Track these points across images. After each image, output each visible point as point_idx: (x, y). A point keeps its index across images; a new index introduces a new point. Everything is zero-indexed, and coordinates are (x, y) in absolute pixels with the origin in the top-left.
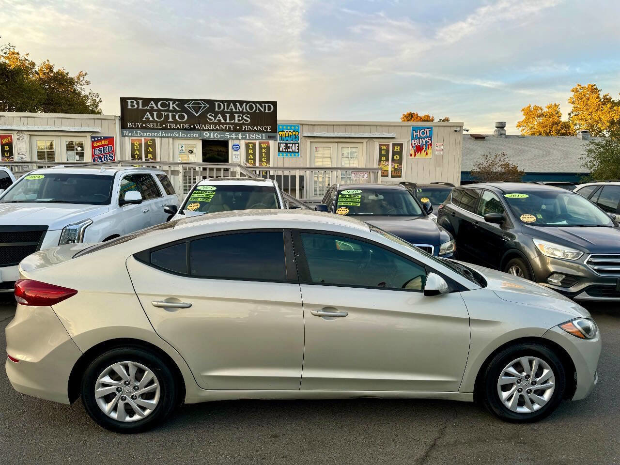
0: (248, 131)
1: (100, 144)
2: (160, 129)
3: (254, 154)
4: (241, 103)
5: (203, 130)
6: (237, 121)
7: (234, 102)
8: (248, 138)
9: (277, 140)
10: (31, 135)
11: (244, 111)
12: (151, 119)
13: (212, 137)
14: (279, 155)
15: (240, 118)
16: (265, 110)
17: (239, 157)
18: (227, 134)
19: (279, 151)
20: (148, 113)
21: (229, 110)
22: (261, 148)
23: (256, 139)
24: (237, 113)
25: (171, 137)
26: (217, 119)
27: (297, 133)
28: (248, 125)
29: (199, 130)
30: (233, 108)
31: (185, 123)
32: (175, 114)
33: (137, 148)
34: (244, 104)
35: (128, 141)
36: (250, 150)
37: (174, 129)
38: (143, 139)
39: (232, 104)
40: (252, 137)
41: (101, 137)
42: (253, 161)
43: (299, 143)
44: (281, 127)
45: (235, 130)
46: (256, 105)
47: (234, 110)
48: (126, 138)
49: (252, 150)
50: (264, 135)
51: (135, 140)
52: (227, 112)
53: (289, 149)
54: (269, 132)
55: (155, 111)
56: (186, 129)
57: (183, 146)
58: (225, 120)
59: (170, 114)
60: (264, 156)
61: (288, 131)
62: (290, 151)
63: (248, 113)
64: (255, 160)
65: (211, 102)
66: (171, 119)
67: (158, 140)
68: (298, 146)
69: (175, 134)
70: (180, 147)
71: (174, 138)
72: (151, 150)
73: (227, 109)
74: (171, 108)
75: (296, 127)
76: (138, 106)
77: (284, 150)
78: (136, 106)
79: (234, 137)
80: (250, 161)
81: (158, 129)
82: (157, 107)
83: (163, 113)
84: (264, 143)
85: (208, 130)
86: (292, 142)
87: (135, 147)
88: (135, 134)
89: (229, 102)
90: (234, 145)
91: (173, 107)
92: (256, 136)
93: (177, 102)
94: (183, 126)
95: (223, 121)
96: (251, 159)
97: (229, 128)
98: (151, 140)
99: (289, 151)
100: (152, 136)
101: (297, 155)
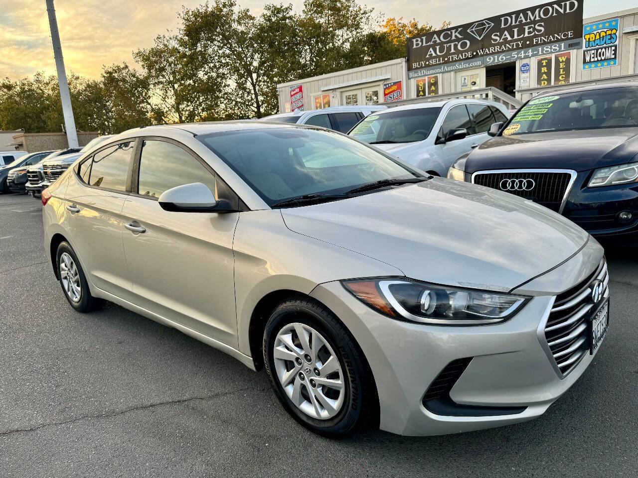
0: (541, 44)
1: (391, 90)
2: (443, 63)
3: (548, 74)
4: (533, 10)
5: (487, 55)
6: (526, 35)
7: (524, 12)
8: (540, 53)
9: (581, 48)
10: (342, 92)
11: (537, 18)
12: (434, 55)
13: (496, 61)
14: (584, 68)
15: (531, 30)
16: (565, 10)
17: (528, 80)
18: (514, 54)
19: (585, 62)
20: (431, 49)
21: (517, 23)
22: (558, 62)
23: (551, 53)
24: (526, 24)
25: (452, 71)
26: (503, 37)
27: (614, 31)
28: (541, 35)
29: (482, 56)
30: (523, 19)
31: (467, 51)
32: (457, 43)
33: (421, 88)
34: (537, 10)
35: (413, 83)
36: (543, 69)
37: (456, 61)
38: (426, 78)
39: (521, 15)
40: (546, 51)
41: (391, 83)
42: (546, 82)
43: (616, 46)
44: (588, 29)
45: (525, 47)
46: (553, 8)
47: (524, 21)
48: (412, 80)
49: (546, 68)
50: (563, 45)
51: (420, 81)
52: (515, 27)
53: (600, 56)
54: (571, 39)
55: (438, 44)
56: (468, 58)
57: (466, 78)
58: (512, 36)
59: (452, 44)
60: (561, 73)
61: (599, 31)
62: (601, 60)
63: (542, 20)
64: (549, 80)
65: (496, 20)
66: (453, 51)
67: (440, 76)
68: (615, 50)
69: (457, 66)
70: (463, 79)
71: (456, 71)
72: (434, 89)
73: (516, 22)
74: (453, 38)
75: (612, 22)
76: (422, 44)
77: (592, 60)
78: (420, 44)
79: (523, 56)
80: (543, 82)
81: (440, 64)
82: (440, 40)
83: (445, 45)
84: (562, 55)
85: (493, 54)
86: (605, 45)
87: (420, 88)
88: (420, 75)
89: (517, 13)
90: (523, 66)
91: (456, 36)
92: (551, 48)
93: (460, 29)
94: (465, 55)
95: (509, 38)
96: (544, 80)
97: (517, 45)
98: (434, 77)
99: (599, 59)
100: (434, 74)
101: (612, 63)
